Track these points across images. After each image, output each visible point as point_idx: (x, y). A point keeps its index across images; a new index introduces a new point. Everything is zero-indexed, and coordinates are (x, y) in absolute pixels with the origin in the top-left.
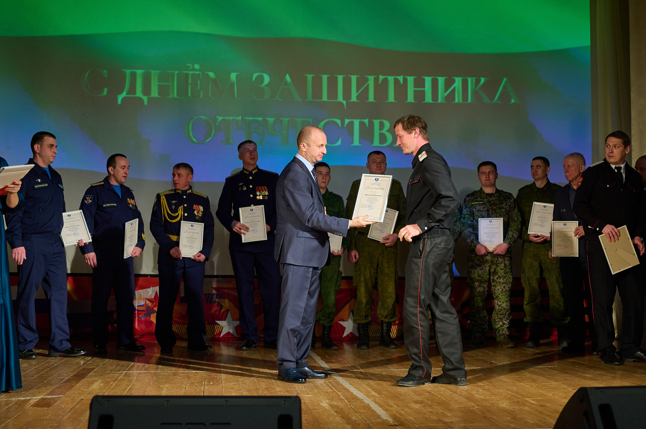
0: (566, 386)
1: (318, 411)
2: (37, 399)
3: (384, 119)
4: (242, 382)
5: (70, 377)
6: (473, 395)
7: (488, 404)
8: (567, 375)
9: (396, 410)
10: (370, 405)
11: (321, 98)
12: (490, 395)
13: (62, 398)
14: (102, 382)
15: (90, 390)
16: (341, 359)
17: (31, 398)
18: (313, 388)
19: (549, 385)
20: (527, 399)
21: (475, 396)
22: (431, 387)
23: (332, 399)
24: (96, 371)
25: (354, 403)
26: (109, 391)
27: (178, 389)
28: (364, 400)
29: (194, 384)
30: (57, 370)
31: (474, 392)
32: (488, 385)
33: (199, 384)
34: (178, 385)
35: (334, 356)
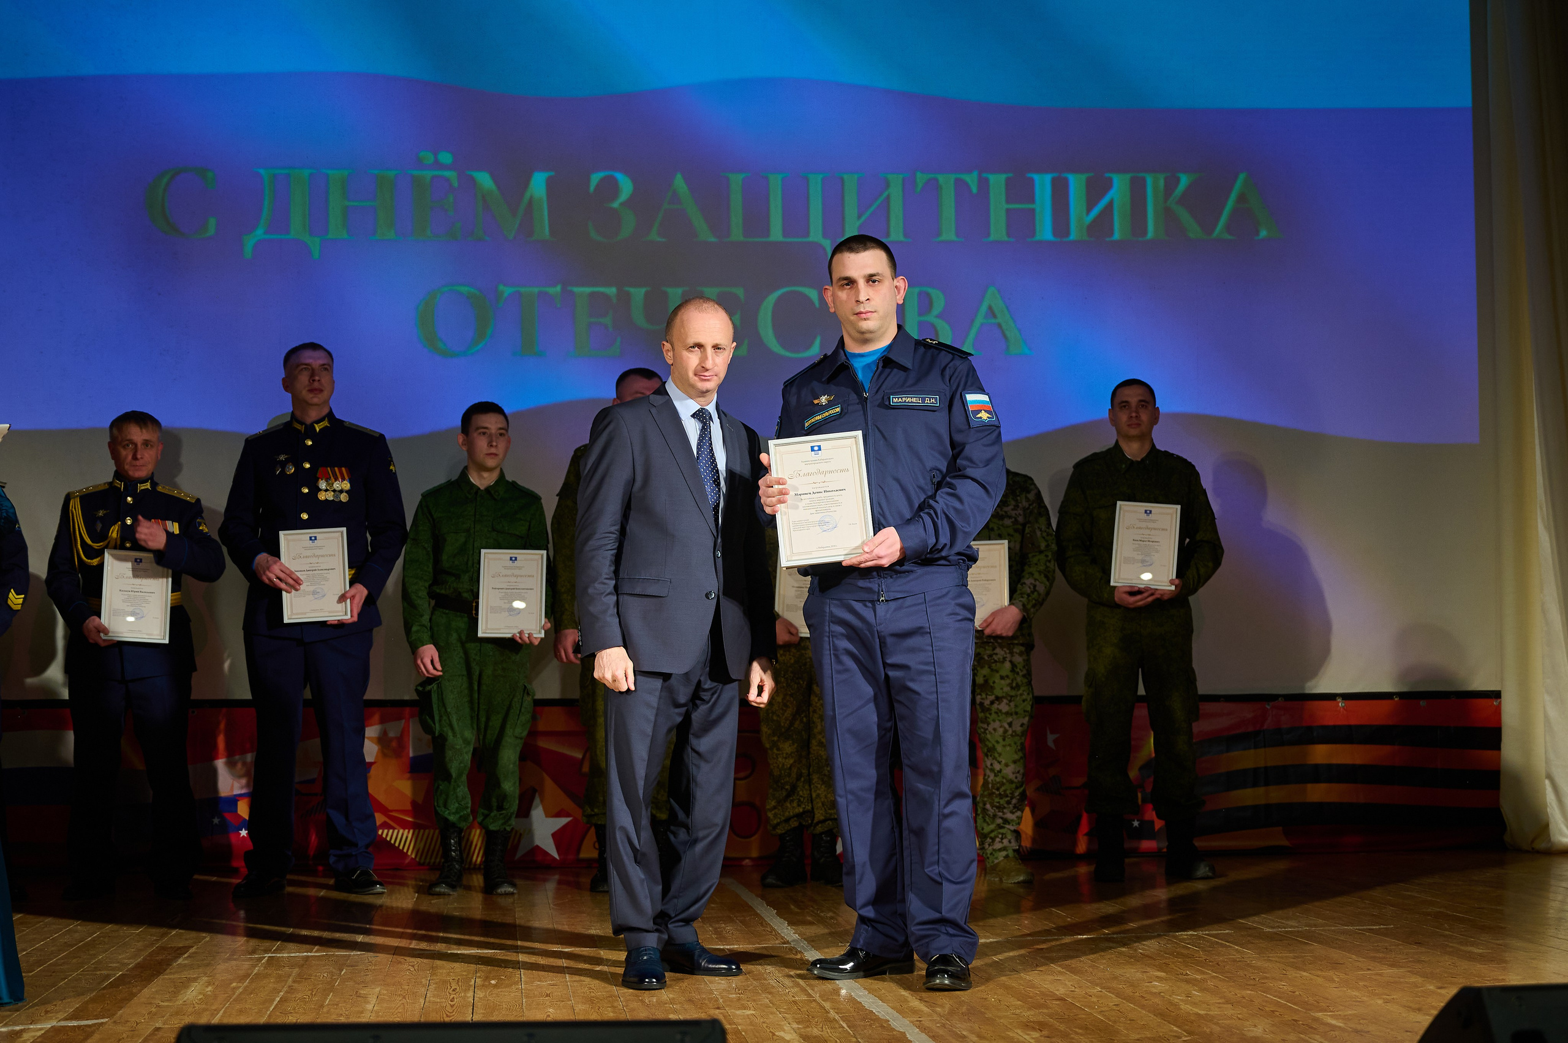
0: (1419, 980)
2: (41, 1029)
5: (127, 971)
6: (1176, 1006)
7: (1217, 1029)
8: (1423, 950)
10: (908, 1036)
11: (767, 234)
12: (1221, 1005)
13: (106, 1026)
14: (209, 984)
15: (177, 1003)
16: (830, 914)
17: (26, 1027)
18: (758, 992)
19: (1373, 977)
20: (1319, 1015)
21: (1182, 1007)
22: (1066, 984)
23: (809, 1021)
24: (194, 953)
25: (865, 1031)
26: (227, 1005)
27: (407, 998)
28: (893, 1023)
29: (449, 984)
30: (92, 952)
31: (1179, 998)
32: (1214, 977)
33: (460, 984)
34: (407, 987)
35: (812, 907)
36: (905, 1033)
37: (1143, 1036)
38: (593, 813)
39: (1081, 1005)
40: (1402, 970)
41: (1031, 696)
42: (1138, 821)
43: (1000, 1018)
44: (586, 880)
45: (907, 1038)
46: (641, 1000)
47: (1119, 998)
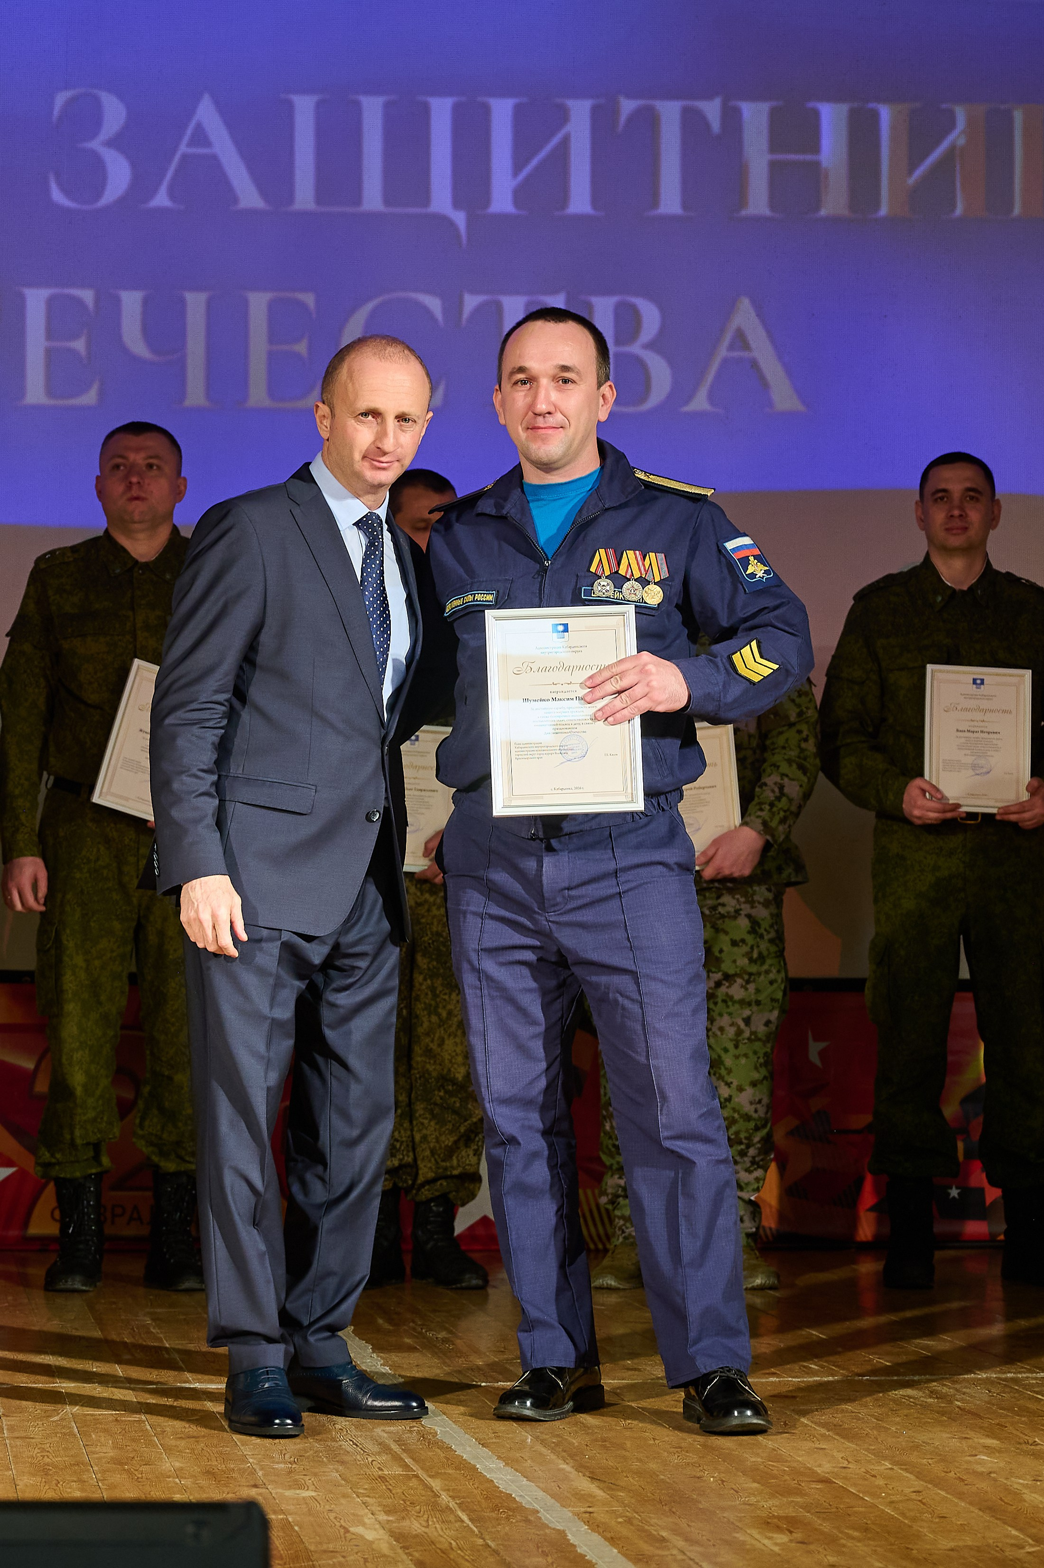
1: (342, 1559)
3: (637, 294)
4: (16, 1434)
6: (1017, 1495)
9: (680, 1557)
10: (570, 1537)
11: (357, 200)
16: (442, 1335)
18: (323, 1462)
21: (1024, 1496)
22: (833, 1456)
23: (405, 1509)
25: (499, 1528)
28: (545, 1516)
31: (1021, 1481)
35: (413, 1322)
36: (564, 1531)
37: (961, 1544)
38: (53, 1160)
39: (859, 1491)
41: (783, 974)
42: (957, 1188)
43: (723, 1509)
44: (38, 1272)
45: (568, 1540)
46: (128, 1471)
47: (923, 1480)
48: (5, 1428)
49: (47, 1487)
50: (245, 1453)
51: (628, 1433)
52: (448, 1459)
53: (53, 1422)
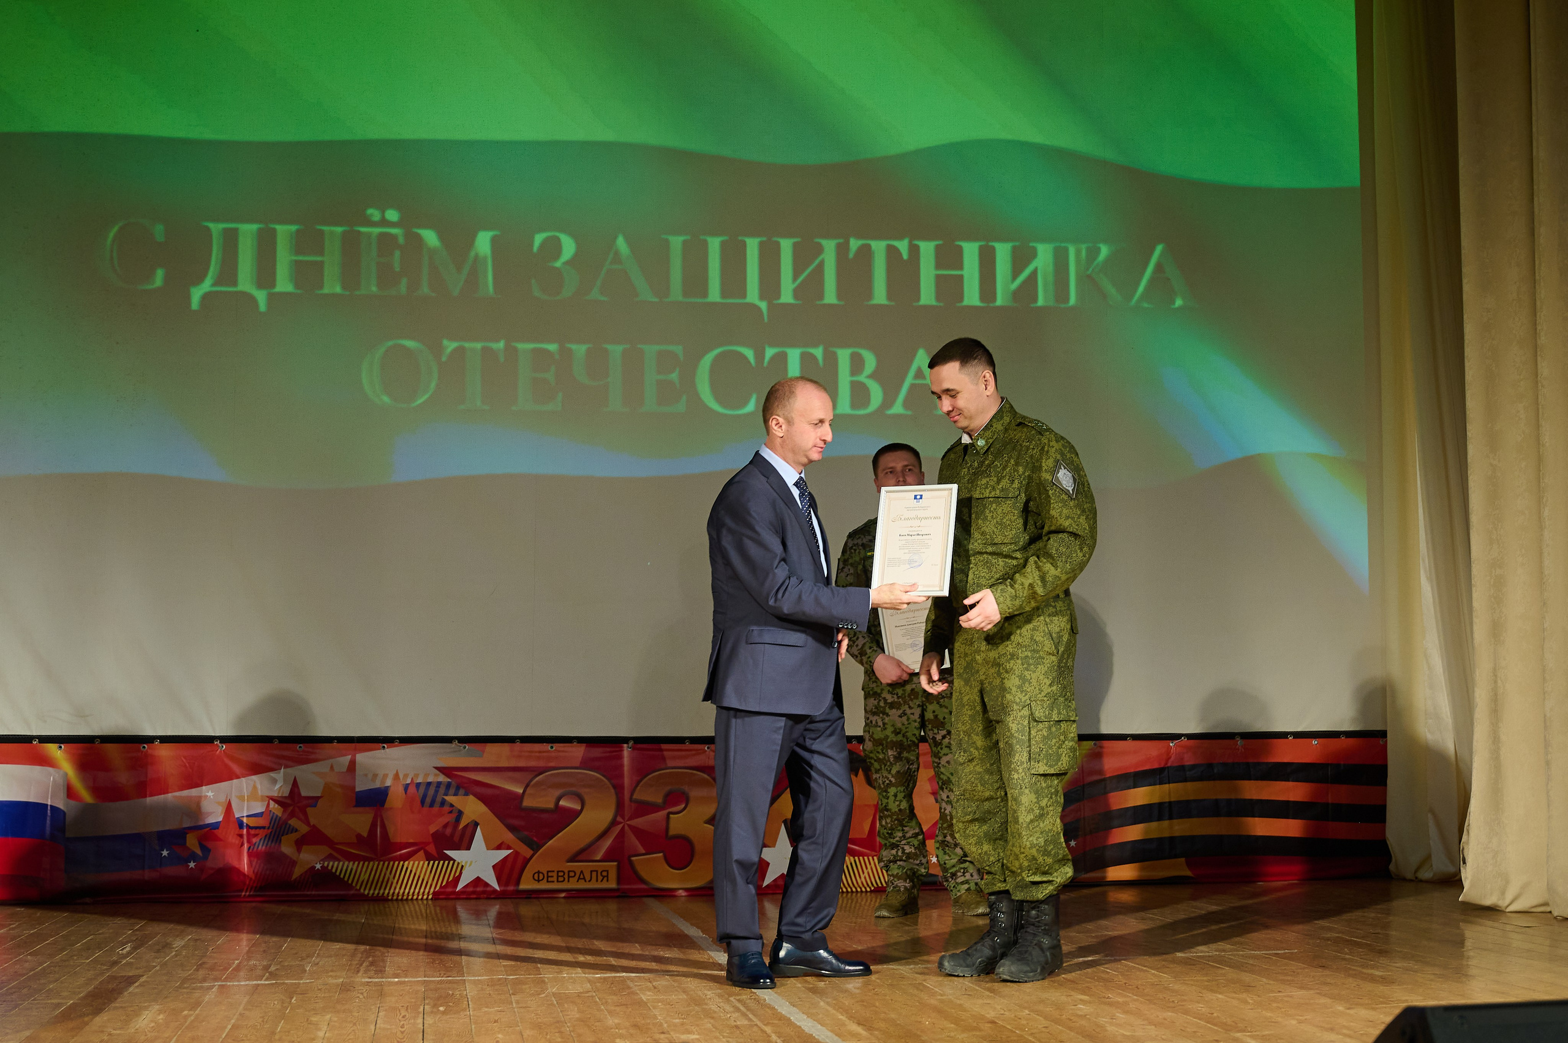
3: (862, 347)
4: (520, 1006)
5: (78, 1000)
6: (1101, 1027)
8: (1328, 973)
12: (1141, 1026)
14: (160, 1012)
15: (128, 1031)
18: (701, 1018)
19: (1286, 999)
21: (1107, 1028)
22: (995, 1008)
24: (143, 982)
26: (179, 1033)
27: (358, 1025)
29: (398, 1012)
30: (43, 981)
31: (1104, 1020)
32: (1135, 1000)
33: (409, 1011)
34: (356, 1014)
39: (1011, 1027)
40: (1312, 992)
47: (1048, 1020)
48: (514, 1002)
49: (541, 1036)
50: (656, 1013)
51: (876, 997)
52: (774, 1014)
53: (541, 997)
